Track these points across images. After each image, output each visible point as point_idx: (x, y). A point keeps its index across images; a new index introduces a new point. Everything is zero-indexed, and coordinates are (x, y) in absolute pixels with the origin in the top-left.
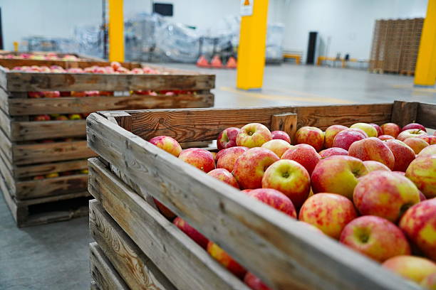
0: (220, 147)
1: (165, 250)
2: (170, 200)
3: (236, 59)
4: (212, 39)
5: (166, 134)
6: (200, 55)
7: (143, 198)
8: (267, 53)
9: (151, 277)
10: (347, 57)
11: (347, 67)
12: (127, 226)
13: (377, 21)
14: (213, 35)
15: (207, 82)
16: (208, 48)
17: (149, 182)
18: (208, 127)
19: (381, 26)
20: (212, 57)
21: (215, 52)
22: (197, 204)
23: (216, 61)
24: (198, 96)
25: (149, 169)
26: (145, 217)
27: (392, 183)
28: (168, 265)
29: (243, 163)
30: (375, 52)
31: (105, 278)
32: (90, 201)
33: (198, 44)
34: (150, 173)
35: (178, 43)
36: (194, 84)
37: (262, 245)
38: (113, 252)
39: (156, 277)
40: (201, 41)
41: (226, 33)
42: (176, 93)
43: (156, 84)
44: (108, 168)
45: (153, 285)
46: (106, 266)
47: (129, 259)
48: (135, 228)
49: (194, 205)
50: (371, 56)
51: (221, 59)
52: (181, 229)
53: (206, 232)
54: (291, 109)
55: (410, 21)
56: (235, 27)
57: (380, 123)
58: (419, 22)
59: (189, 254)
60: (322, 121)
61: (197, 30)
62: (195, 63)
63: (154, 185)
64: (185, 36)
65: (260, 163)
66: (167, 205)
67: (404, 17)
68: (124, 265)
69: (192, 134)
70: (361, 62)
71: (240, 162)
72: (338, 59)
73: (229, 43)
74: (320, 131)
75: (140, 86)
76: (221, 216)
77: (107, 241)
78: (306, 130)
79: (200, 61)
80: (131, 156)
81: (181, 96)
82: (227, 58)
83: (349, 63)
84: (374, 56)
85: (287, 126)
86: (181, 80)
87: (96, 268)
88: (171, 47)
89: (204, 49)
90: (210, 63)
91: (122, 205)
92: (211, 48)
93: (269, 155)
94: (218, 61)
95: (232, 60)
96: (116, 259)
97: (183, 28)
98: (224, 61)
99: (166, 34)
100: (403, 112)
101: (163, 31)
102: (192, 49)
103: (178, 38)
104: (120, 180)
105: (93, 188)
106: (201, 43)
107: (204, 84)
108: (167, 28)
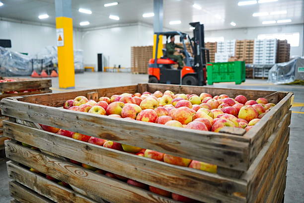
1: (54, 144)
2: (54, 123)
3: (56, 71)
4: (39, 60)
6: (33, 70)
8: (74, 66)
9: (48, 158)
10: (119, 67)
11: (120, 72)
12: (32, 142)
13: (132, 47)
14: (40, 58)
15: (47, 84)
16: (37, 66)
17: (43, 119)
19: (134, 50)
20: (41, 71)
21: (42, 68)
23: (43, 73)
24: (43, 91)
25: (42, 114)
26: (42, 135)
27: (132, 107)
28: (56, 149)
30: (133, 63)
31: (19, 173)
32: (5, 141)
33: (30, 63)
34: (43, 116)
35: (16, 63)
36: (40, 85)
37: (93, 125)
38: (25, 159)
39: (50, 158)
40: (32, 61)
41: (48, 56)
42: (30, 91)
43: (18, 87)
44: (15, 122)
45: (50, 161)
46: (19, 168)
47: (34, 157)
48: (37, 142)
49: (66, 121)
50: (132, 65)
51: (47, 72)
52: (60, 134)
54: (95, 90)
55: (147, 47)
56: (54, 53)
58: (151, 47)
60: (109, 94)
61: (29, 55)
62: (30, 75)
63: (47, 120)
64: (21, 59)
65: (86, 109)
67: (144, 45)
68: (32, 161)
70: (127, 69)
72: (115, 68)
73: (51, 62)
74: (108, 98)
75: (8, 89)
76: (77, 121)
77: (19, 155)
78: (102, 98)
79: (33, 74)
80: (32, 112)
81: (33, 92)
82: (51, 71)
83: (120, 70)
84: (133, 64)
85: (94, 98)
86: (32, 84)
87: (12, 172)
88: (12, 67)
89: (35, 66)
90: (40, 75)
91: (28, 135)
92: (40, 65)
93: (89, 106)
94: (45, 73)
95: (53, 72)
96: (26, 161)
97: (19, 54)
98: (49, 73)
99: (8, 58)
100: (142, 87)
101: (5, 56)
102: (26, 67)
103: (16, 60)
104: (24, 125)
105: (7, 134)
106: (33, 63)
107: (45, 85)
108: (8, 55)
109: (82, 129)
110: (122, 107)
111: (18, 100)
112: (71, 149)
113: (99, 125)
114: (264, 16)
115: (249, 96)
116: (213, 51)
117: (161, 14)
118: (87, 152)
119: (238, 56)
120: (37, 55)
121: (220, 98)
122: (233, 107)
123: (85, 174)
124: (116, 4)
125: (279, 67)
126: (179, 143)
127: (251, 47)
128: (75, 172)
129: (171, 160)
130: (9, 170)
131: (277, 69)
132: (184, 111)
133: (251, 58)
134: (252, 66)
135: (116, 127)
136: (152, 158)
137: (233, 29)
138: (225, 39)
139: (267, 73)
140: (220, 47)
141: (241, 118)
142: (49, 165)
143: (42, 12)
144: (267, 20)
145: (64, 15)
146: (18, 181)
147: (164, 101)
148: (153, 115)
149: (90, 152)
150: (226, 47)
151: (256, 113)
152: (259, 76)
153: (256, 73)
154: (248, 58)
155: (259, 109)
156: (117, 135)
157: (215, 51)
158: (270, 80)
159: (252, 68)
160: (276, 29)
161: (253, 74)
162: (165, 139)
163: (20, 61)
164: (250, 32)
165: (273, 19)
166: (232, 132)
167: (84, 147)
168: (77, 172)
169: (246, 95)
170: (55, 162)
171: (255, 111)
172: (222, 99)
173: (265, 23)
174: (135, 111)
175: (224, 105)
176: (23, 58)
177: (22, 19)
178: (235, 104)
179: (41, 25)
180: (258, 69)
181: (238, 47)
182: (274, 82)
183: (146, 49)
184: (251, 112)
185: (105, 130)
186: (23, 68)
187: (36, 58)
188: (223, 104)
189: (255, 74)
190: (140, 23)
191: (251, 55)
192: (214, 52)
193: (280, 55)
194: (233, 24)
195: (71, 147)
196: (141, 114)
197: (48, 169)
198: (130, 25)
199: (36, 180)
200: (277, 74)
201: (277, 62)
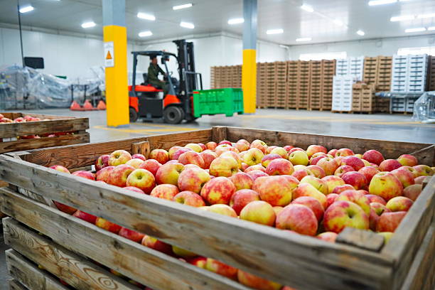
0: (98, 169)
1: (69, 232)
2: (69, 200)
3: (105, 102)
4: (82, 86)
5: (57, 164)
6: (72, 100)
7: (48, 205)
9: (61, 254)
12: (39, 226)
13: (212, 68)
14: (83, 83)
15: (82, 124)
16: (78, 94)
17: (52, 192)
18: (87, 157)
19: (215, 72)
20: (84, 102)
21: (85, 97)
22: (86, 197)
23: (87, 104)
24: (76, 136)
25: (51, 184)
26: (52, 216)
27: (195, 173)
28: (72, 241)
29: (113, 175)
31: (22, 270)
32: (3, 219)
33: (70, 91)
34: (53, 187)
35: (50, 90)
36: (72, 127)
37: (124, 209)
38: (28, 249)
39: (63, 253)
40: (72, 88)
41: (93, 80)
42: (57, 135)
43: (39, 129)
44: (17, 192)
45: (63, 258)
46: (22, 262)
47: (42, 249)
48: (45, 225)
49: (85, 198)
51: (92, 102)
52: (78, 217)
53: (93, 212)
54: (145, 139)
55: (234, 67)
56: (101, 75)
57: (205, 143)
58: (239, 67)
59: (85, 228)
60: (167, 145)
61: (68, 79)
62: (69, 108)
63: (58, 193)
64: (57, 85)
65: (124, 173)
66: (67, 204)
67: (229, 65)
68: (38, 254)
69: (76, 162)
71: (112, 175)
73: (98, 88)
74: (165, 151)
75: (26, 131)
76: (101, 200)
77: (22, 243)
78: (156, 152)
79: (72, 106)
80: (37, 179)
81: (61, 137)
82: (97, 102)
85: (143, 151)
86: (60, 124)
87: (13, 267)
88: (44, 95)
89: (76, 95)
90: (82, 107)
91: (33, 213)
92: (82, 93)
93: (129, 168)
94: (90, 104)
95: (101, 102)
96: (31, 253)
97: (55, 78)
98: (95, 105)
99: (39, 83)
100: (218, 134)
101: (35, 81)
102: (64, 95)
103: (49, 86)
104: (29, 197)
105: (6, 209)
106: (72, 90)
107: (79, 126)
108: (40, 79)
109: (108, 214)
110: (180, 172)
111: (22, 157)
112: (93, 243)
113: (133, 211)
114: (407, 20)
115: (387, 150)
116: (331, 72)
117: (254, 20)
118: (116, 250)
119: (367, 80)
120: (78, 79)
121: (339, 154)
122: (359, 172)
123: (113, 286)
124: (190, 5)
125: (430, 97)
126: (263, 255)
127: (388, 66)
128: (99, 279)
129: (249, 279)
130: (9, 263)
131: (428, 100)
132: (278, 184)
133: (387, 83)
134: (389, 95)
135: (160, 215)
136: (218, 273)
137: (361, 40)
138: (348, 55)
139: (411, 106)
140: (340, 68)
141: (374, 194)
142: (63, 264)
143: (87, 18)
144: (412, 26)
145: (115, 23)
146: (21, 282)
147: (250, 158)
148: (227, 187)
149: (120, 251)
150: (349, 67)
151: (399, 185)
152: (400, 110)
153: (395, 105)
154: (382, 84)
155: (404, 178)
156: (161, 230)
157: (333, 72)
158: (416, 116)
159: (389, 97)
160: (426, 40)
161: (391, 107)
162: (239, 245)
163: (54, 87)
164: (386, 44)
165: (422, 25)
166: (360, 244)
167: (112, 243)
168: (102, 280)
169: (382, 148)
170: (70, 261)
171: (397, 181)
172: (343, 156)
173: (408, 31)
174: (198, 180)
175: (345, 168)
176: (60, 83)
177: (59, 28)
178: (364, 166)
179: (85, 37)
180: (398, 99)
181: (368, 67)
182: (423, 120)
183: (232, 69)
184: (390, 184)
185: (142, 219)
186: (60, 97)
187: (77, 83)
188: (344, 166)
189: (394, 107)
190: (223, 33)
191: (387, 79)
192: (332, 74)
193: (431, 79)
194: (361, 33)
195: (94, 241)
196: (208, 185)
197: (61, 269)
198: (210, 36)
199: (44, 284)
200: (426, 106)
201: (427, 89)
